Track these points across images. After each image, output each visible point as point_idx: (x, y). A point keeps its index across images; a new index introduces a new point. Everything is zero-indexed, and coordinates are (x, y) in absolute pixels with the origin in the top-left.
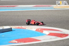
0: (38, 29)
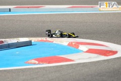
0: (72, 42)
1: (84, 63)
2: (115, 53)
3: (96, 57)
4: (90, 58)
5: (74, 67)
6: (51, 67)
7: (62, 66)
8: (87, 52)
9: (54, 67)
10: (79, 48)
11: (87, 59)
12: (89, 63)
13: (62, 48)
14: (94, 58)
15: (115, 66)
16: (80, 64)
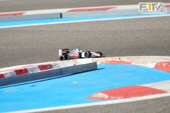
0: (161, 63)
13: (146, 73)
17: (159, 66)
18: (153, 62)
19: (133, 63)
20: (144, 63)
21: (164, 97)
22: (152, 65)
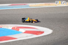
0: (14, 27)
1: (24, 40)
2: (42, 32)
3: (31, 36)
4: (27, 36)
5: (18, 43)
6: (2, 43)
7: (9, 42)
8: (25, 33)
9: (4, 43)
10: (19, 31)
11: (25, 37)
12: (27, 39)
13: (8, 31)
14: (30, 36)
15: (44, 41)
16: (21, 40)
17: (13, 28)
18: (11, 27)
19: (3, 27)
20: (7, 27)
21: (17, 41)
22: (11, 28)
